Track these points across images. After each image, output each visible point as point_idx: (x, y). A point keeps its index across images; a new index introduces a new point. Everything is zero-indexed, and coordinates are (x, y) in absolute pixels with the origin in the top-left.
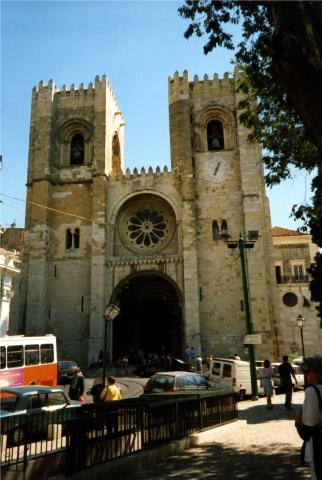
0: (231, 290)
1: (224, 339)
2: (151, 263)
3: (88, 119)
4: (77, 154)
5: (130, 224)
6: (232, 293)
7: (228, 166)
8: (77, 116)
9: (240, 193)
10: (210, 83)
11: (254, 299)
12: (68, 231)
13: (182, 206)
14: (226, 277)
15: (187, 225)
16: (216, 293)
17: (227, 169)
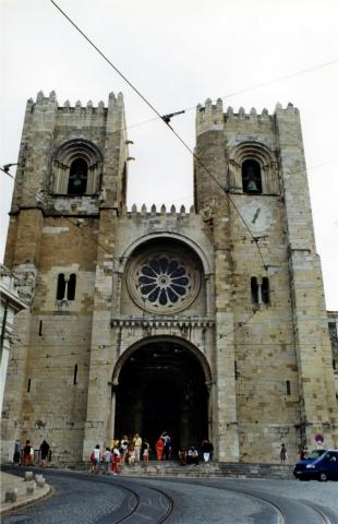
0: (274, 367)
1: (266, 430)
2: (172, 325)
3: (95, 142)
4: (77, 183)
5: (141, 275)
6: (275, 371)
7: (270, 214)
8: (81, 136)
9: (284, 246)
10: (247, 118)
11: (307, 380)
12: (61, 276)
13: (215, 257)
14: (268, 351)
15: (221, 279)
16: (255, 371)
17: (268, 218)
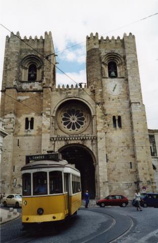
0: (124, 156)
1: (121, 185)
2: (78, 139)
3: (39, 56)
4: (32, 76)
5: (63, 117)
6: (125, 158)
7: (121, 87)
8: (33, 53)
9: (128, 101)
10: (110, 41)
11: (140, 162)
12: (27, 119)
13: (96, 107)
14: (121, 149)
15: (99, 117)
16: (115, 158)
17: (120, 88)
